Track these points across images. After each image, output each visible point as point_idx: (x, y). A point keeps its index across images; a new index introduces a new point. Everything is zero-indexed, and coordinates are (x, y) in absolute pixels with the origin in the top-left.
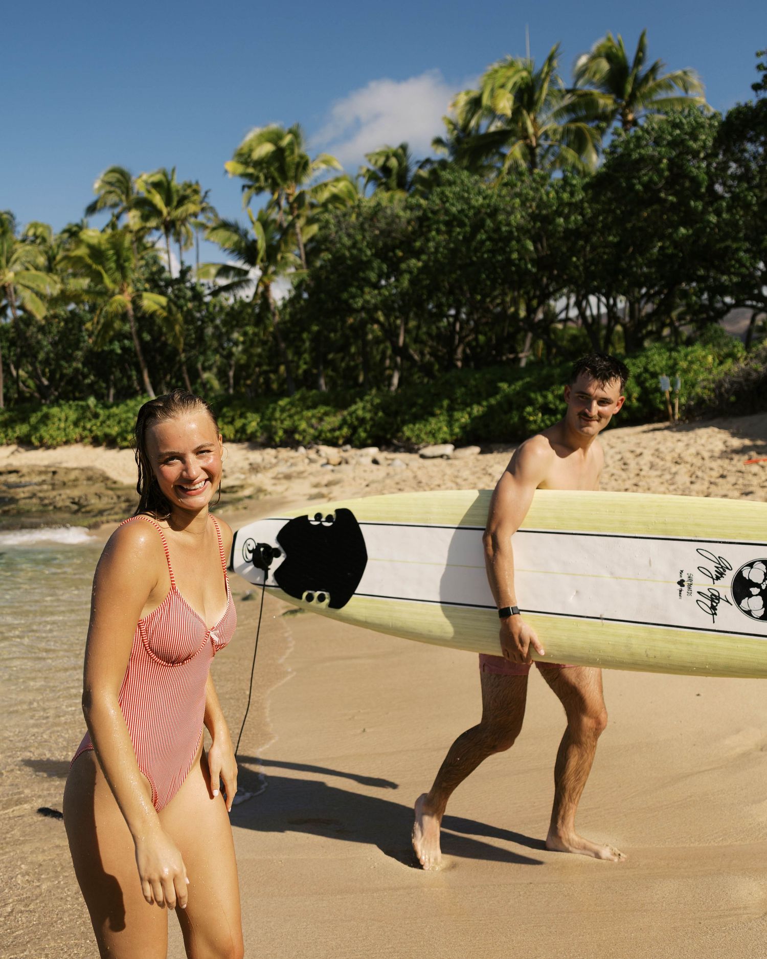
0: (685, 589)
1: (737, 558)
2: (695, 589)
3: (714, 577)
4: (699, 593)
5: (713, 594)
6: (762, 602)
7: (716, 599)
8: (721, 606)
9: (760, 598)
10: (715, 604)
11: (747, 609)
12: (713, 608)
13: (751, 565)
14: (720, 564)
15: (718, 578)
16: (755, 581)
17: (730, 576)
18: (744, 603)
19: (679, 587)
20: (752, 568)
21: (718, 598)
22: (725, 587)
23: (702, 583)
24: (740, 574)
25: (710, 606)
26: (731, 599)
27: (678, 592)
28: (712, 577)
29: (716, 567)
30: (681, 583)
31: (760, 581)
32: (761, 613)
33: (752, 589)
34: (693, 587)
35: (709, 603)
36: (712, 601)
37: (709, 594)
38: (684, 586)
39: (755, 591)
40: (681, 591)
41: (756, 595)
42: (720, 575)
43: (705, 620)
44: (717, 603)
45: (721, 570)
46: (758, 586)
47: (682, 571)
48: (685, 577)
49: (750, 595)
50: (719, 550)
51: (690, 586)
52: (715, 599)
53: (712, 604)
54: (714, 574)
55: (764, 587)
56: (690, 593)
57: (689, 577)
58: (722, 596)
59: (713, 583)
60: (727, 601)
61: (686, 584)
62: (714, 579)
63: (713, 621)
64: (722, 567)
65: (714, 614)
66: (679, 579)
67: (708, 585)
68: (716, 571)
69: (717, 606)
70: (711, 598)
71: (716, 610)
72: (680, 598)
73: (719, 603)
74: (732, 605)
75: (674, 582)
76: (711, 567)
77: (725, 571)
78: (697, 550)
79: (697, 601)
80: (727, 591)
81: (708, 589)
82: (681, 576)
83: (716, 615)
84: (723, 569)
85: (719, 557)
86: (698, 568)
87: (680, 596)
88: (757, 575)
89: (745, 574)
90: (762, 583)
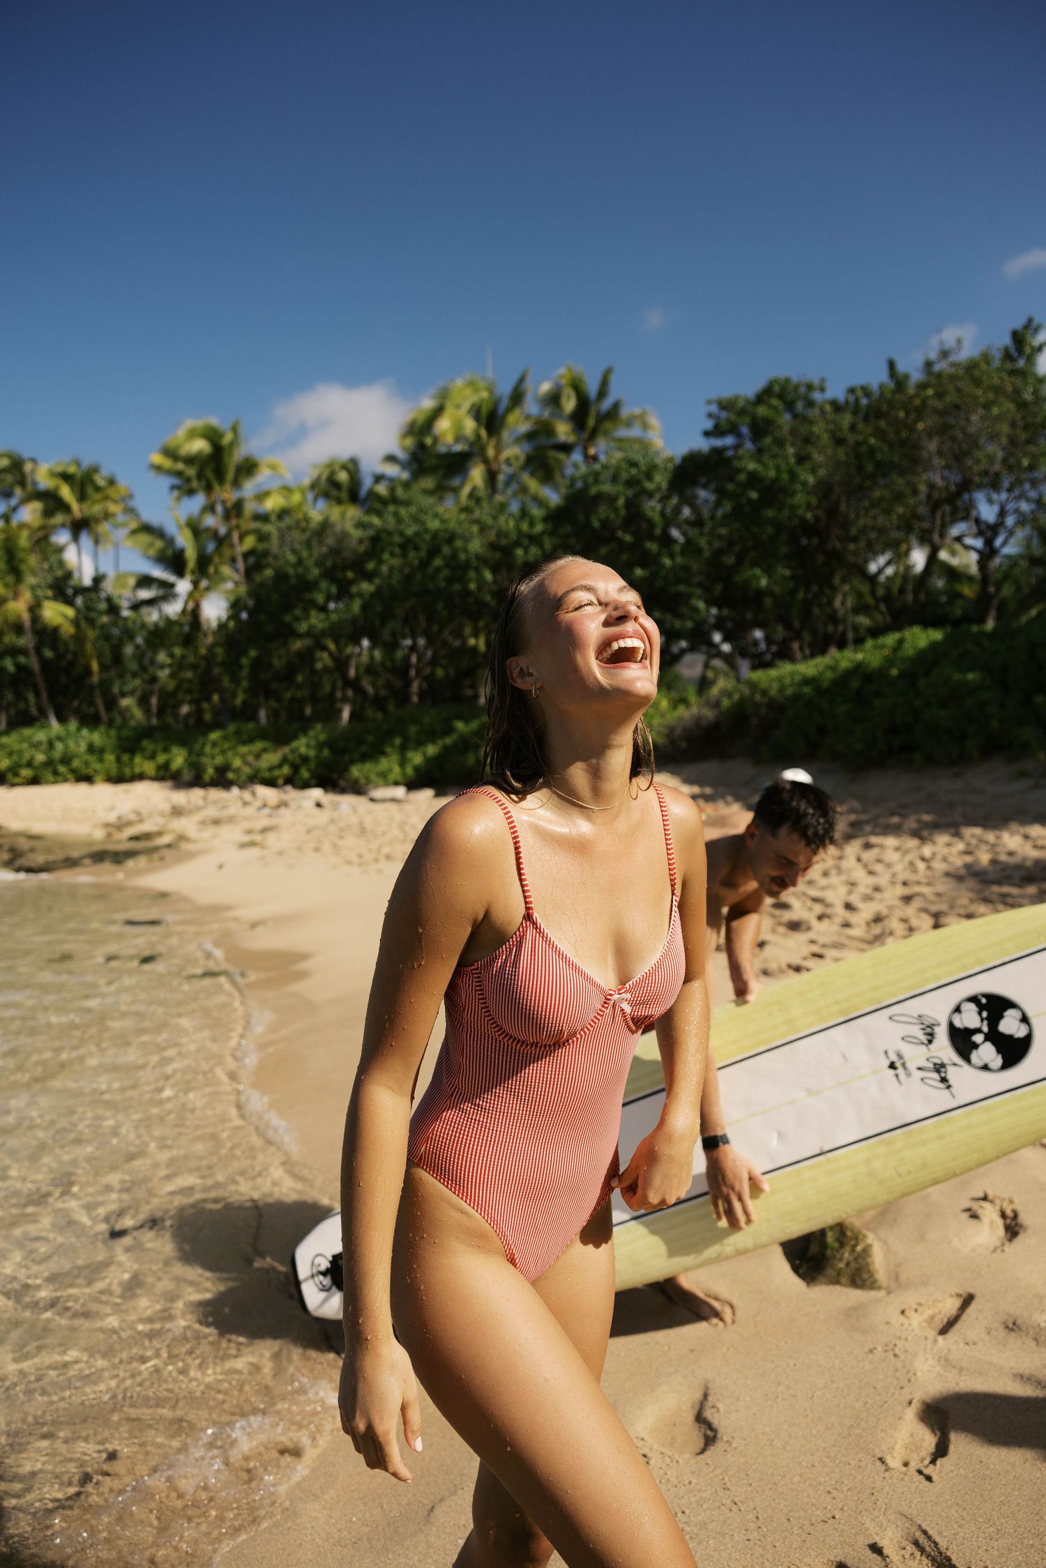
0: (900, 1071)
1: (938, 1008)
2: (912, 1066)
3: (926, 1041)
4: (919, 1069)
5: (935, 1064)
6: (994, 1049)
8: (951, 1073)
9: (988, 1045)
10: (944, 1075)
11: (981, 1064)
12: (944, 1080)
13: (958, 1010)
14: (924, 1024)
15: (930, 1042)
16: (972, 1026)
17: (942, 1034)
18: (974, 1056)
19: (892, 1072)
20: (961, 1012)
21: (943, 1065)
22: (943, 1049)
23: (917, 1056)
24: (951, 1027)
25: (939, 1079)
26: (956, 1058)
27: (895, 1078)
28: (924, 1043)
29: (921, 1029)
30: (892, 1066)
31: (979, 1025)
32: (1000, 1061)
33: (975, 1038)
34: (909, 1065)
35: (936, 1076)
36: (938, 1071)
37: (932, 1066)
38: (898, 1068)
39: (978, 1038)
40: (897, 1076)
41: (983, 1042)
42: (931, 1037)
43: (942, 1099)
44: (945, 1072)
45: (929, 1030)
46: (978, 1031)
47: (886, 1052)
48: (893, 1058)
49: (976, 1046)
50: (914, 1008)
51: (904, 1065)
52: (939, 1068)
53: (941, 1076)
54: (924, 1038)
55: (985, 1029)
56: (909, 1075)
57: (898, 1055)
58: (946, 1061)
59: (929, 1049)
60: (955, 1065)
61: (898, 1064)
62: (927, 1045)
63: (953, 1096)
64: (928, 1027)
65: (949, 1087)
66: (887, 1063)
67: (925, 1055)
68: (924, 1034)
69: (947, 1075)
70: (936, 1069)
71: (949, 1080)
72: (902, 1085)
73: (948, 1071)
74: (963, 1067)
75: (885, 1069)
76: (917, 1031)
77: (935, 1030)
78: (890, 1018)
79: (922, 1079)
80: (949, 1053)
81: (927, 1060)
82: (889, 1059)
83: (952, 1086)
84: (932, 1028)
85: (920, 1016)
86: (902, 1038)
87: (900, 1081)
88: (971, 1018)
89: (958, 1023)
90: (982, 1026)
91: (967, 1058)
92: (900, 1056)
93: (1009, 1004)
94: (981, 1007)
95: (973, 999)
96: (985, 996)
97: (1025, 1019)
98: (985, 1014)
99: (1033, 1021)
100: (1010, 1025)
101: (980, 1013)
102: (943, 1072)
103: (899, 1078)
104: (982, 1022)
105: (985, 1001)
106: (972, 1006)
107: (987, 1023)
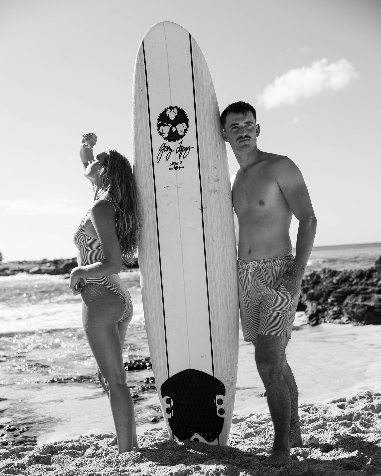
0: (179, 165)
1: (158, 141)
2: (178, 160)
4: (179, 158)
5: (179, 150)
6: (179, 125)
8: (185, 145)
9: (177, 126)
10: (184, 148)
11: (184, 132)
12: (186, 149)
13: (161, 134)
14: (163, 150)
15: (171, 149)
16: (169, 130)
17: (168, 143)
18: (181, 134)
19: (178, 169)
20: (163, 133)
21: (180, 147)
22: (174, 145)
23: (174, 157)
25: (185, 151)
29: (165, 152)
30: (176, 168)
31: (169, 128)
32: (185, 124)
36: (183, 150)
39: (174, 129)
40: (180, 168)
41: (176, 128)
42: (169, 148)
43: (193, 152)
44: (184, 147)
46: (171, 128)
47: (170, 169)
48: (172, 167)
49: (177, 131)
50: (156, 152)
51: (176, 163)
55: (171, 125)
56: (180, 163)
57: (172, 165)
58: (179, 145)
59: (173, 151)
60: (181, 142)
61: (176, 166)
62: (171, 151)
63: (193, 147)
64: (164, 148)
66: (174, 170)
67: (175, 154)
68: (167, 151)
69: (185, 147)
70: (181, 151)
71: (187, 147)
72: (184, 167)
73: (183, 146)
74: (183, 140)
75: (176, 172)
76: (165, 154)
77: (166, 146)
78: (158, 163)
79: (184, 158)
80: (176, 144)
81: (177, 153)
82: (172, 169)
83: (189, 147)
84: (166, 147)
85: (160, 151)
86: (167, 161)
87: (183, 168)
88: (166, 130)
89: (166, 136)
90: (169, 126)
91: (181, 136)
92: (173, 164)
93: (164, 113)
94: (162, 124)
95: (159, 126)
96: (159, 121)
97: (171, 108)
98: (165, 124)
99: (173, 105)
100: (172, 115)
101: (165, 126)
102: (183, 148)
103: (181, 168)
104: (168, 126)
105: (160, 122)
106: (161, 128)
107: (169, 124)
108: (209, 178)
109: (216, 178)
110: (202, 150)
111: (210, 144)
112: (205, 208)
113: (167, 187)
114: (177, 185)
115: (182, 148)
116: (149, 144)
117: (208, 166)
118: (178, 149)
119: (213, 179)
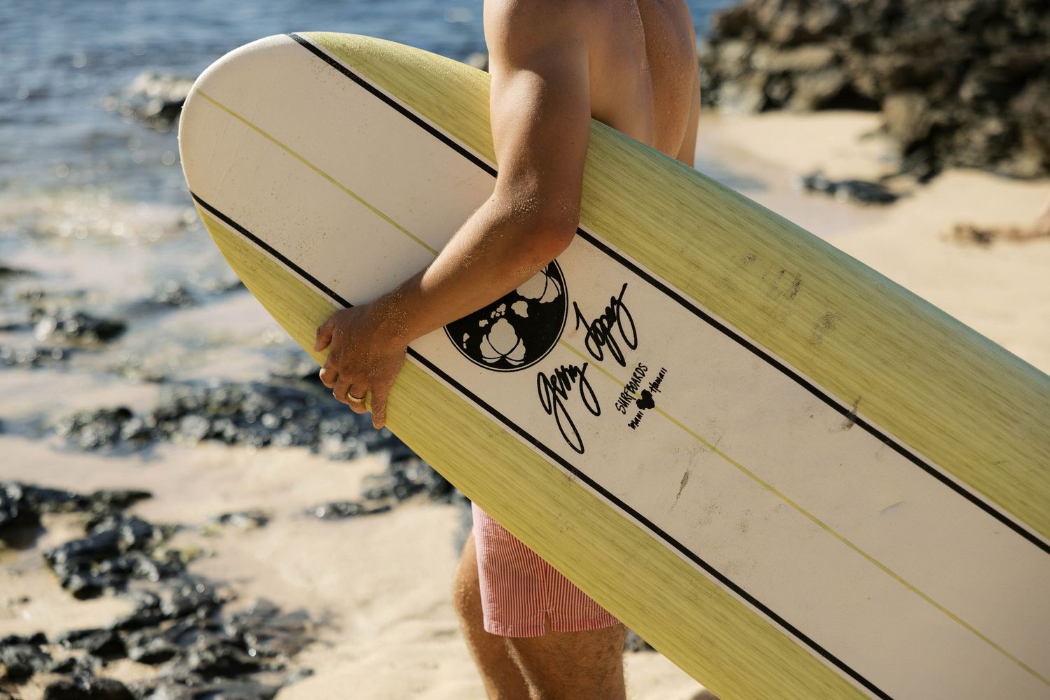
0: (644, 385)
2: (626, 376)
3: (578, 378)
4: (622, 362)
5: (599, 344)
7: (597, 330)
8: (594, 310)
10: (605, 322)
11: (552, 281)
12: (611, 315)
13: (503, 364)
14: (555, 398)
15: (573, 371)
16: (511, 329)
17: (549, 364)
18: (551, 296)
19: (655, 396)
20: (504, 357)
21: (592, 331)
22: (569, 347)
23: (607, 378)
24: (530, 357)
25: (616, 324)
27: (661, 385)
28: (583, 379)
29: (566, 398)
30: (646, 402)
31: (503, 322)
33: (525, 315)
34: (627, 379)
35: (615, 331)
36: (606, 331)
37: (605, 348)
38: (645, 393)
39: (521, 309)
40: (655, 386)
41: (523, 298)
42: (567, 375)
43: (641, 299)
44: (600, 321)
45: (558, 385)
46: (511, 317)
47: (633, 425)
48: (633, 409)
49: (533, 304)
50: (542, 425)
51: (632, 387)
52: (599, 333)
53: (611, 325)
54: (575, 386)
55: (503, 309)
56: (641, 370)
57: (625, 405)
58: (583, 331)
59: (586, 365)
60: (579, 314)
61: (638, 395)
62: (582, 374)
63: (625, 286)
64: (554, 389)
65: (616, 302)
66: (646, 412)
67: (597, 367)
68: (569, 389)
69: (603, 317)
70: (604, 338)
71: (607, 309)
72: (664, 370)
73: (596, 321)
74: (575, 304)
75: (660, 411)
76: (573, 401)
77: (553, 377)
78: (582, 452)
79: (634, 347)
80: (570, 336)
81: (601, 359)
82: (639, 416)
83: (613, 298)
84: (554, 383)
85: (549, 412)
86: (598, 414)
87: (662, 376)
88: (502, 338)
89: (520, 352)
90: (501, 317)
91: (561, 300)
92: (624, 402)
94: (479, 334)
95: (474, 353)
101: (487, 330)
102: (602, 325)
103: (659, 381)
104: (496, 320)
105: (466, 337)
106: (485, 348)
107: (493, 313)
108: (763, 309)
109: (785, 284)
110: (655, 264)
111: (657, 219)
112: (857, 402)
113: (684, 482)
114: (702, 440)
115: (598, 325)
116: (504, 432)
117: (726, 284)
118: (590, 339)
119: (781, 298)
